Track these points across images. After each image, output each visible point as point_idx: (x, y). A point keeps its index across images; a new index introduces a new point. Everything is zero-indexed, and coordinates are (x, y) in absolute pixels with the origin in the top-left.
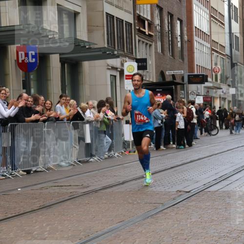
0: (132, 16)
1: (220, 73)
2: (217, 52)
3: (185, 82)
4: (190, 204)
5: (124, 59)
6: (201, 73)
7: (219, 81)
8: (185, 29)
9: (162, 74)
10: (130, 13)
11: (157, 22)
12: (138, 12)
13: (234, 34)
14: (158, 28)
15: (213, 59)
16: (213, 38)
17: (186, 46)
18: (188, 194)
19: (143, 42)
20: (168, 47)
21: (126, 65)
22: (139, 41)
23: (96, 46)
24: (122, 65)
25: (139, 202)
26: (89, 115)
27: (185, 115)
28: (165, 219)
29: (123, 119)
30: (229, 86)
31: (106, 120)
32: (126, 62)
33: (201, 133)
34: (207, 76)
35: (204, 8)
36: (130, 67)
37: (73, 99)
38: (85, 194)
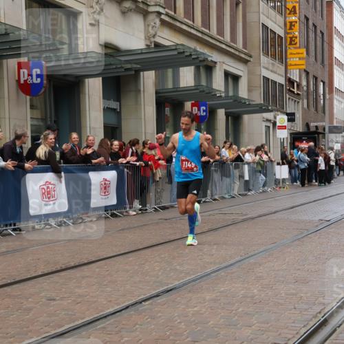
0: (284, 78)
3: (326, 132)
4: (330, 230)
5: (277, 113)
6: (339, 125)
8: (327, 89)
9: (308, 125)
10: (282, 76)
11: (304, 83)
12: (288, 75)
14: (305, 88)
17: (327, 102)
18: (328, 222)
19: (292, 100)
21: (278, 117)
22: (289, 99)
23: (254, 103)
24: (275, 118)
26: (248, 157)
29: (274, 161)
32: (278, 115)
36: (282, 119)
38: (244, 220)
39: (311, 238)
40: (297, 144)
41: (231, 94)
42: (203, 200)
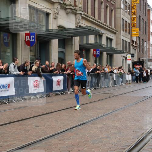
3: (147, 61)
4: (148, 101)
8: (147, 44)
9: (139, 59)
10: (129, 39)
11: (138, 42)
12: (132, 39)
14: (139, 44)
17: (147, 50)
18: (147, 97)
22: (132, 48)
23: (118, 50)
24: (126, 56)
26: (115, 71)
28: (140, 105)
29: (126, 73)
31: (121, 73)
32: (128, 55)
38: (113, 96)
40: (135, 66)
41: (109, 46)
42: (97, 88)
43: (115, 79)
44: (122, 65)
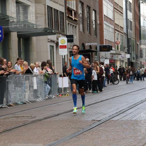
0: (64, 8)
1: (120, 44)
2: (118, 31)
3: (98, 50)
4: (101, 128)
5: (59, 35)
6: (108, 45)
7: (119, 50)
8: (98, 16)
9: (83, 45)
10: (63, 6)
11: (80, 11)
12: (68, 5)
13: (129, 20)
14: (81, 15)
15: (116, 36)
16: (116, 22)
17: (98, 27)
18: (99, 122)
19: (71, 25)
20: (87, 27)
21: (60, 39)
22: (68, 24)
24: (58, 39)
25: (68, 127)
26: (36, 71)
27: (99, 71)
28: (85, 138)
29: (58, 74)
30: (126, 53)
31: (47, 74)
32: (60, 37)
33: (108, 83)
34: (112, 47)
35: (110, 3)
36: (63, 40)
37: (26, 61)
38: (33, 122)
39: (85, 134)
43: (35, 87)
44: (49, 59)
